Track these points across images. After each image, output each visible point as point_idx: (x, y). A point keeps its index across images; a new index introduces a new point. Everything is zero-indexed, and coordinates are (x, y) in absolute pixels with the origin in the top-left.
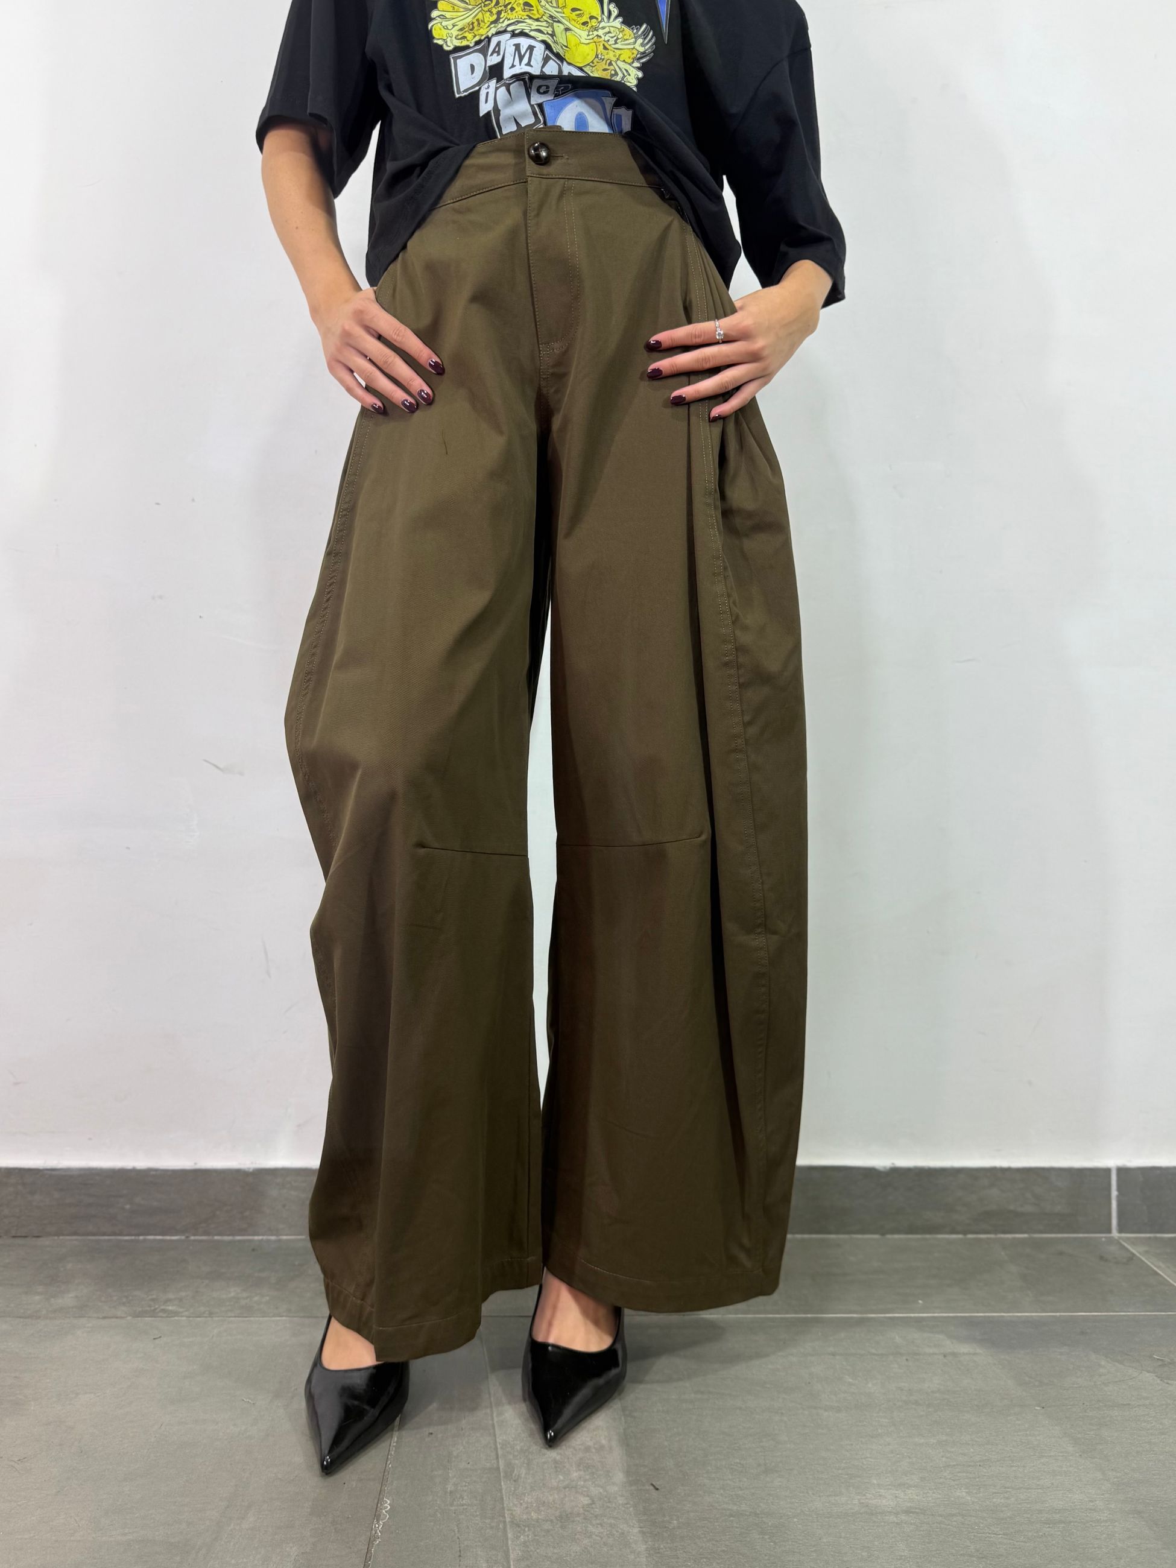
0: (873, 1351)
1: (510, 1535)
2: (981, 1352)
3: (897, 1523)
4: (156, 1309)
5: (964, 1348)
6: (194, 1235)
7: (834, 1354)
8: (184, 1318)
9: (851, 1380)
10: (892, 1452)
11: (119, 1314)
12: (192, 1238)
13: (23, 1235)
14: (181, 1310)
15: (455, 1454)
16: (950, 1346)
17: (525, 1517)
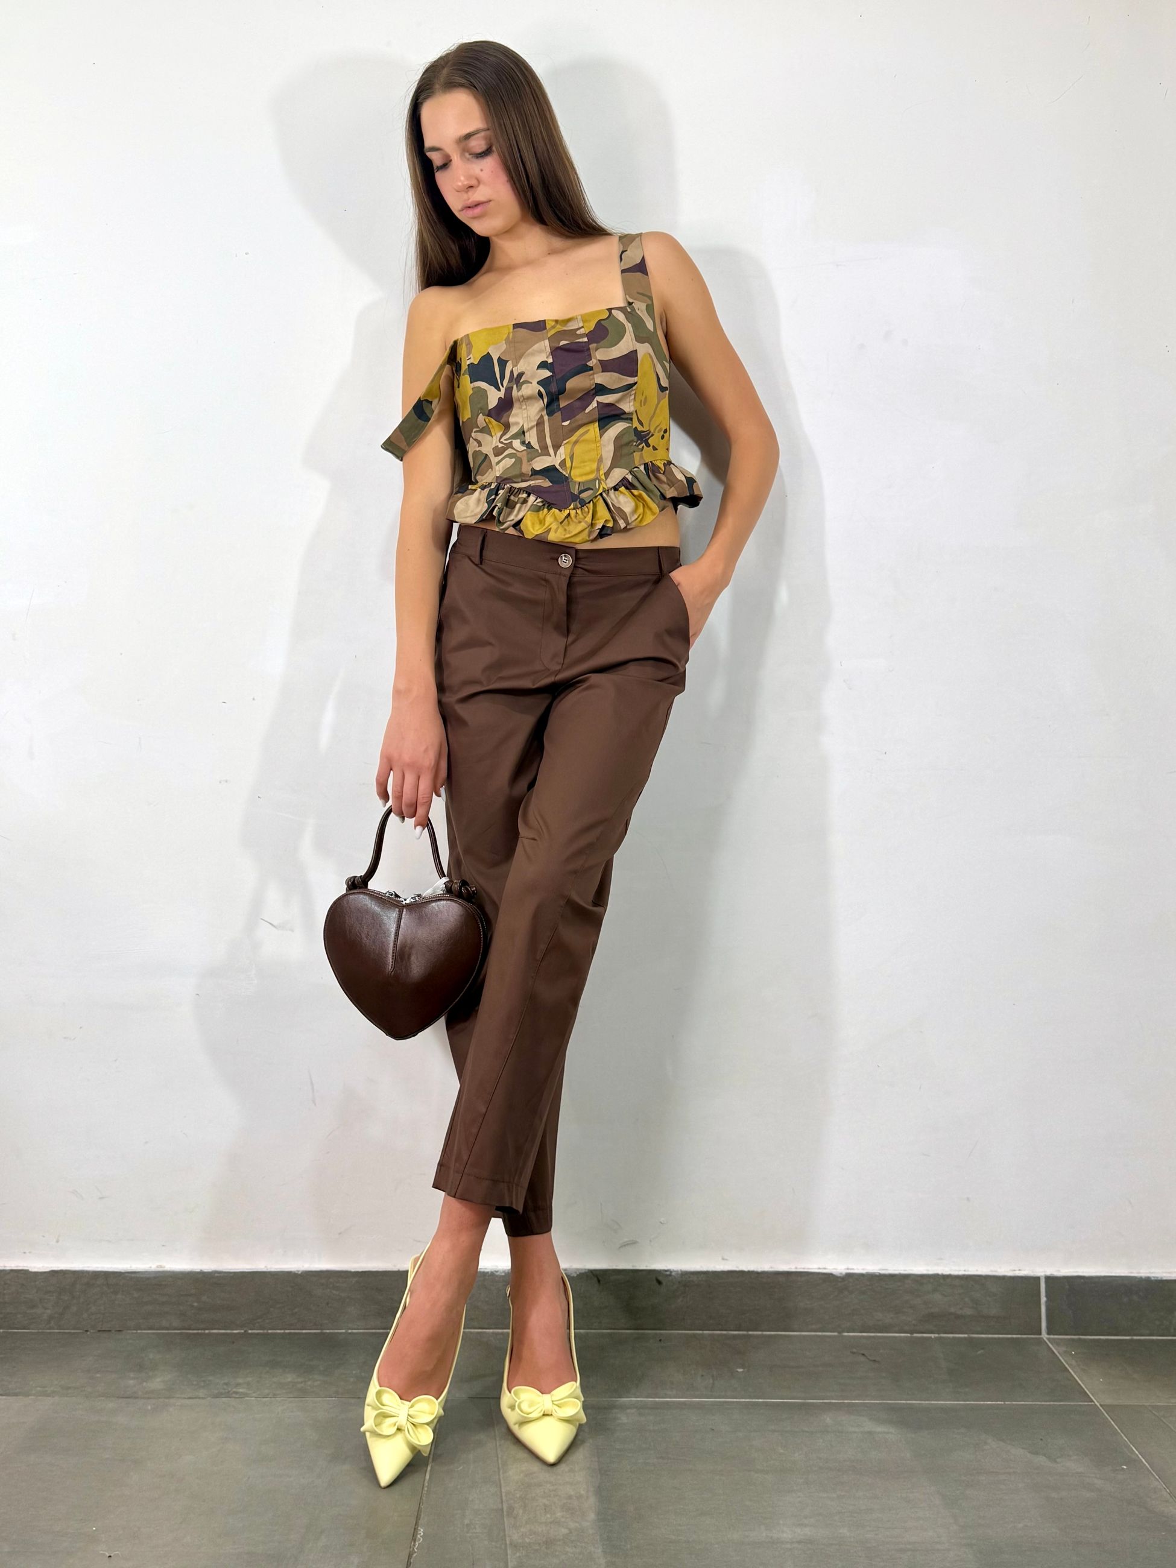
0: (807, 1429)
1: (509, 1552)
2: (893, 1431)
3: (790, 1549)
4: (229, 1392)
5: (880, 1429)
6: (251, 1330)
7: (774, 1431)
8: (253, 1399)
9: (782, 1451)
10: (800, 1502)
11: (201, 1395)
12: (250, 1331)
13: (107, 1329)
14: (250, 1392)
15: (470, 1499)
16: (869, 1426)
17: (520, 1541)
